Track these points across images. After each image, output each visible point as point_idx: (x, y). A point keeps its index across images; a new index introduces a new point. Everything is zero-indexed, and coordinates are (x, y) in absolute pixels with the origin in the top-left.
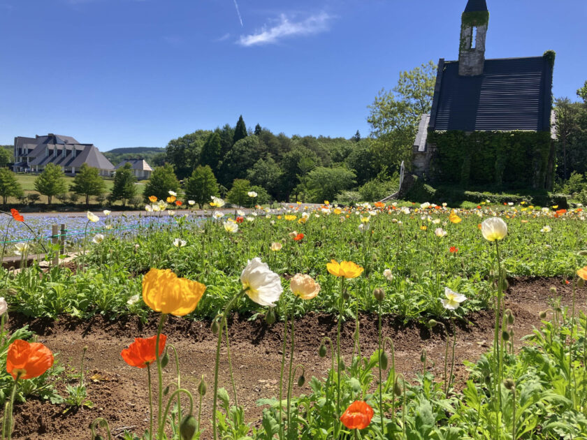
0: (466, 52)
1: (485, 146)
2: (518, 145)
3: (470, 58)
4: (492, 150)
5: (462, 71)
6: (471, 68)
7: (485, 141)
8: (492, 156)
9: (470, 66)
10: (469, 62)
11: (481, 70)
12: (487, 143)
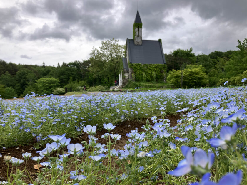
0: (136, 37)
1: (148, 69)
2: (158, 68)
3: (138, 38)
4: (150, 70)
5: (136, 43)
6: (138, 42)
7: (148, 67)
8: (151, 72)
9: (138, 41)
10: (138, 40)
11: (141, 43)
12: (149, 68)
